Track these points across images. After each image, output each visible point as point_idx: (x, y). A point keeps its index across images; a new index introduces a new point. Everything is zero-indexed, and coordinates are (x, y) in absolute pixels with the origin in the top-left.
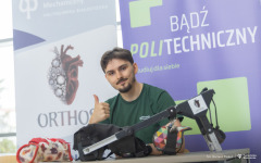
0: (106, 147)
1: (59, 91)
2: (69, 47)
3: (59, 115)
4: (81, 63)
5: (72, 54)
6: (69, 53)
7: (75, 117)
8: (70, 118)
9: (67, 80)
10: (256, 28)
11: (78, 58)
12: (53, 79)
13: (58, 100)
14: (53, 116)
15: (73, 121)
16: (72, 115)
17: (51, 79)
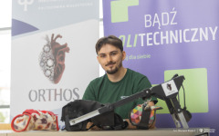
0: (89, 120)
1: (48, 72)
2: (59, 36)
3: (47, 92)
4: (68, 50)
5: (60, 42)
6: (58, 41)
7: (61, 94)
8: (56, 95)
9: (55, 63)
10: (216, 28)
11: (65, 46)
12: (43, 62)
13: (47, 79)
14: (42, 92)
15: (58, 97)
16: (58, 92)
17: (41, 62)
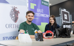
3: (13, 25)
7: (17, 26)
8: (15, 26)
9: (15, 16)
11: (18, 11)
13: (12, 21)
14: (11, 25)
15: (16, 27)
17: (10, 15)
